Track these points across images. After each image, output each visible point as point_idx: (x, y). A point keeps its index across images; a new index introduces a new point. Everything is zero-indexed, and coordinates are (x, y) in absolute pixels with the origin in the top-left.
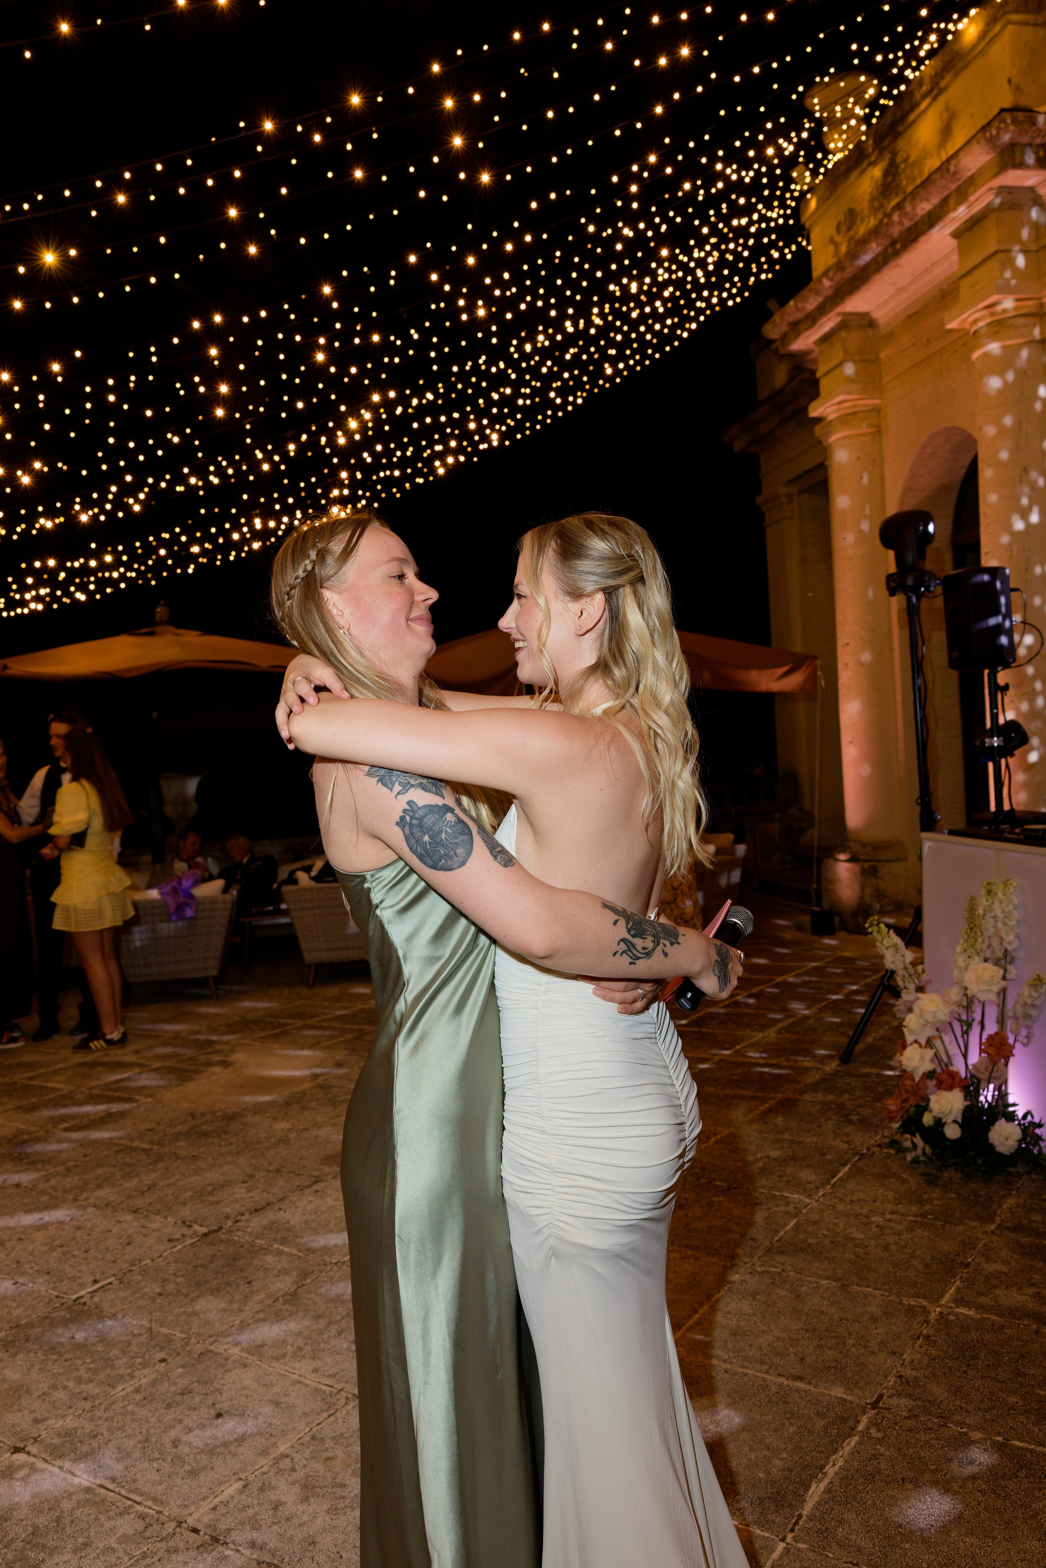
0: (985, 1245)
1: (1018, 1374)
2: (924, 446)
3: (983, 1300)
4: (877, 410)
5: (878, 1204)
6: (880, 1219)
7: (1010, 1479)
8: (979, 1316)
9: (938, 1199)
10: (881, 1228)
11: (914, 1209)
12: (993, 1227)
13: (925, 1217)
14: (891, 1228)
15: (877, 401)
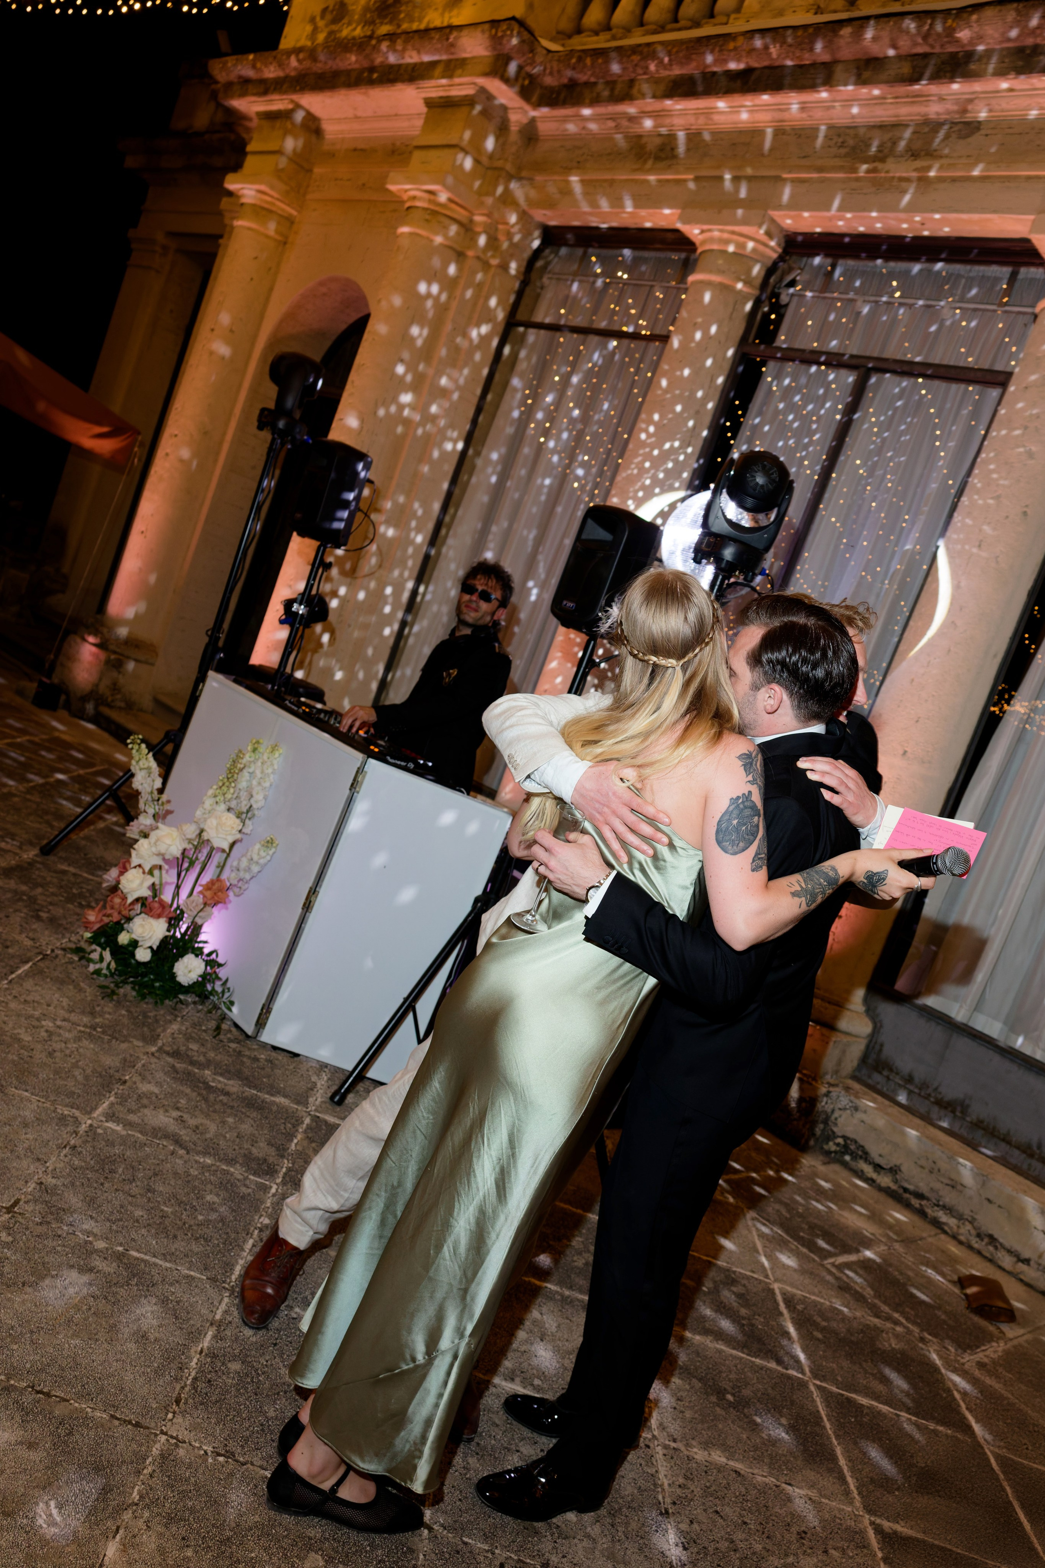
0: (143, 1065)
1: (149, 1190)
2: (321, 284)
3: (132, 1117)
4: (290, 221)
5: (51, 1008)
6: (51, 1024)
7: (122, 1287)
8: (124, 1133)
9: (109, 1013)
10: (50, 1033)
11: (86, 1019)
12: (154, 1049)
13: (95, 1029)
14: (60, 1035)
15: (294, 213)
